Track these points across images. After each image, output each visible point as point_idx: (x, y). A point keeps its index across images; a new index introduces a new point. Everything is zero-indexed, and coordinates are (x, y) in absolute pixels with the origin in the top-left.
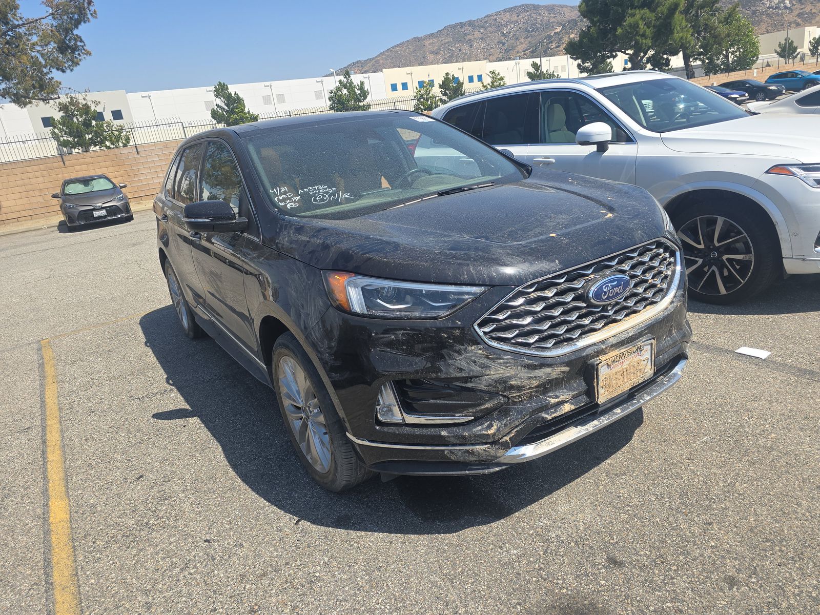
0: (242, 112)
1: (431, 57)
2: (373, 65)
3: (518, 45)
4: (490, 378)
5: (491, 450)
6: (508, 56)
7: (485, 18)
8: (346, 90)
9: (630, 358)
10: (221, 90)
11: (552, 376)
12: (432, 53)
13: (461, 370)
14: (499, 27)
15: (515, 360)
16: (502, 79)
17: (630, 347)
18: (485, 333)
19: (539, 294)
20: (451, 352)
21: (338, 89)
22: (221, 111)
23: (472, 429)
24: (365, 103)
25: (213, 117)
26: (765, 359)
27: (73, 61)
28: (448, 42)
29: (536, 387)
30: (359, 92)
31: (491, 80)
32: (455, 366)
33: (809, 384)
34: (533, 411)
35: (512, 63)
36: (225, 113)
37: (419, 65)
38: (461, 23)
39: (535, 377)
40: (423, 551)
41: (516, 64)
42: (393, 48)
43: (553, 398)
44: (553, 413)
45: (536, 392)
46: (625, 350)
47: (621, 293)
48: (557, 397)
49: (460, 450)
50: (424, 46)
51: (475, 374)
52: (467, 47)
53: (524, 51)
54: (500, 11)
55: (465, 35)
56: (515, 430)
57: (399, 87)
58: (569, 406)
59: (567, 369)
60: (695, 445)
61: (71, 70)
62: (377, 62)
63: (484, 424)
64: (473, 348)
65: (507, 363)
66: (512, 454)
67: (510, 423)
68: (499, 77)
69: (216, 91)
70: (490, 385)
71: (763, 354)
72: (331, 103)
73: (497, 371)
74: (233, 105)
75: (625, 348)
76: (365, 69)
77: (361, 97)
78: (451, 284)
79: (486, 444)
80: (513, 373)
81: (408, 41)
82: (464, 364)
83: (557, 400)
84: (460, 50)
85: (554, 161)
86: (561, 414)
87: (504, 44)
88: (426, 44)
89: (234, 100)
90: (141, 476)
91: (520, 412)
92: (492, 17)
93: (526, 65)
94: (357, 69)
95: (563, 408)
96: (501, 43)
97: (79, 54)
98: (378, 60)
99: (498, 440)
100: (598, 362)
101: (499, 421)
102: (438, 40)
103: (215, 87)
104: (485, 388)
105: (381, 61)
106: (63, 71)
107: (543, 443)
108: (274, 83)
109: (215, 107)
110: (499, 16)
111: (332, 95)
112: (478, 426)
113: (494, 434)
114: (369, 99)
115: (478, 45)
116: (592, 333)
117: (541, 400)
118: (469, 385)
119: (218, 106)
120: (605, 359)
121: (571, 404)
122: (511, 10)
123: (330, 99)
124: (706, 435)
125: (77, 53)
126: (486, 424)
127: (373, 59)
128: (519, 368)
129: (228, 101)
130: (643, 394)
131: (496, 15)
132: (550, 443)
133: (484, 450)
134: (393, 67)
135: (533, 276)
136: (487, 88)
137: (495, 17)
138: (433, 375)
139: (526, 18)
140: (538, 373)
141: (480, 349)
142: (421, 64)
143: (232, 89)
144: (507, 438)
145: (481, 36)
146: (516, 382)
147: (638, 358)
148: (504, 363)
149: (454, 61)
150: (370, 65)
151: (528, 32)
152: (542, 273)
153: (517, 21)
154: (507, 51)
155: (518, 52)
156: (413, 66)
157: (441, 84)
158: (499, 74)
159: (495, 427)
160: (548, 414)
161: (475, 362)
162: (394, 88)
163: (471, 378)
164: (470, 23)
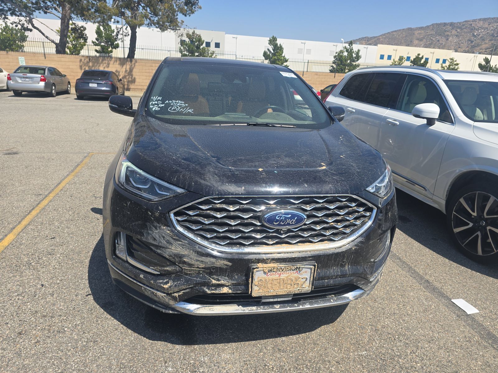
0: (280, 56)
1: (416, 42)
2: (375, 41)
3: (482, 44)
4: (171, 251)
5: (166, 298)
6: (473, 50)
7: (463, 22)
8: (347, 53)
9: (289, 273)
10: (273, 41)
11: (216, 264)
12: (418, 39)
13: (155, 239)
14: (472, 30)
15: (189, 245)
16: (457, 64)
17: (289, 265)
18: (178, 221)
19: (224, 206)
20: (151, 226)
21: (342, 52)
22: (269, 53)
23: (157, 280)
24: (357, 63)
25: (264, 56)
26: (470, 315)
27: (191, 11)
28: (432, 34)
29: (203, 268)
30: (355, 56)
31: (449, 64)
32: (152, 235)
33: (486, 347)
34: (196, 284)
35: (473, 55)
36: (271, 55)
37: (406, 46)
38: (444, 23)
39: (202, 261)
40: (126, 343)
41: (475, 56)
42: (392, 32)
43: (215, 280)
44: (213, 290)
45: (203, 271)
46: (283, 265)
47: (292, 224)
48: (218, 280)
49: (150, 290)
50: (414, 34)
51: (162, 245)
52: (444, 39)
53: (486, 49)
54: (477, 19)
55: (445, 31)
56: (183, 292)
57: (386, 57)
58: (228, 289)
59: (230, 264)
60: (352, 354)
61: (190, 16)
62: (379, 39)
63: (165, 279)
64: (164, 228)
65: (184, 245)
66: (181, 306)
67: (178, 285)
68: (455, 63)
69: (270, 41)
70: (170, 256)
71: (471, 310)
72: (334, 59)
73: (176, 249)
74: (277, 50)
75: (284, 264)
76: (369, 43)
77: (355, 59)
78: (166, 181)
79: (164, 293)
80: (187, 253)
81: (404, 29)
82: (157, 236)
83: (218, 282)
84: (438, 41)
85: (398, 123)
86: (219, 293)
87: (472, 42)
88: (415, 33)
89: (278, 48)
90: (54, 238)
91: (187, 281)
92: (469, 23)
93: (480, 58)
94: (364, 41)
95: (222, 289)
96: (470, 41)
97: (195, 8)
98: (379, 38)
99: (171, 294)
100: (254, 267)
101: (173, 282)
102: (425, 32)
103: (270, 39)
104: (167, 257)
105: (381, 40)
106: (186, 16)
107: (207, 307)
108: (307, 42)
109: (266, 50)
110: (474, 23)
111: (337, 54)
112: (161, 280)
113: (168, 289)
114: (359, 62)
115: (453, 40)
116: (264, 246)
117: (206, 278)
118: (159, 251)
119: (268, 50)
120: (262, 266)
121: (230, 288)
122: (485, 20)
123: (335, 57)
124: (366, 351)
125: (194, 7)
126: (166, 280)
127: (376, 37)
128: (191, 251)
129: (274, 48)
130: (307, 302)
131: (473, 22)
132: (211, 310)
133: (162, 297)
134: (388, 44)
135: (219, 192)
136: (444, 69)
137: (472, 23)
138: (139, 237)
139: (495, 27)
140: (203, 259)
141: (169, 230)
142: (408, 45)
143: (279, 41)
144: (176, 295)
145: (457, 34)
146: (188, 260)
147: (296, 275)
148: (182, 244)
149: (432, 47)
150: (373, 40)
151: (494, 36)
152: (226, 192)
153: (487, 28)
154: (473, 47)
155: (481, 49)
156: (402, 45)
157: (413, 60)
158: (456, 61)
159: (169, 284)
160: (209, 289)
161: (164, 237)
162: (382, 57)
163: (161, 247)
164: (452, 24)
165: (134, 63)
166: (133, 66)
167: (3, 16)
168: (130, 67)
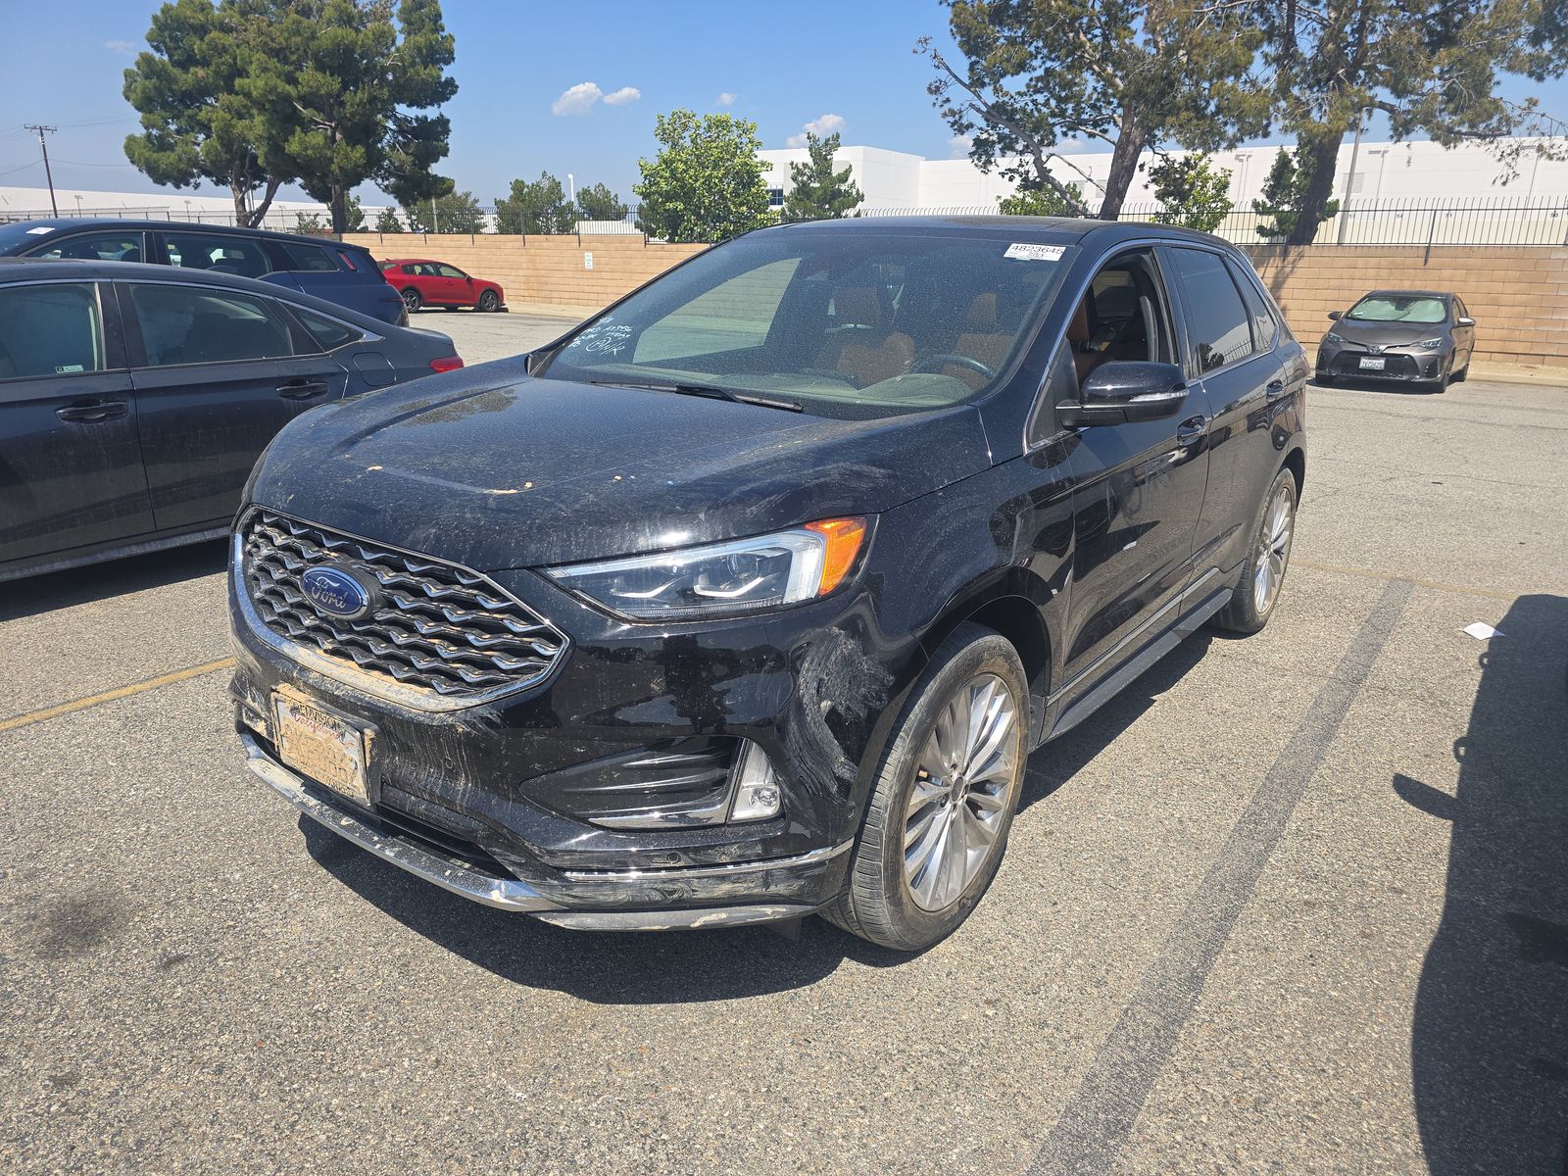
9: (326, 732)
17: (325, 710)
46: (315, 706)
47: (340, 609)
58: (264, 728)
59: (259, 667)
75: (318, 705)
95: (258, 724)
100: (273, 687)
120: (284, 691)
165: (1294, 261)
166: (1287, 270)
167: (984, 158)
168: (1277, 273)
